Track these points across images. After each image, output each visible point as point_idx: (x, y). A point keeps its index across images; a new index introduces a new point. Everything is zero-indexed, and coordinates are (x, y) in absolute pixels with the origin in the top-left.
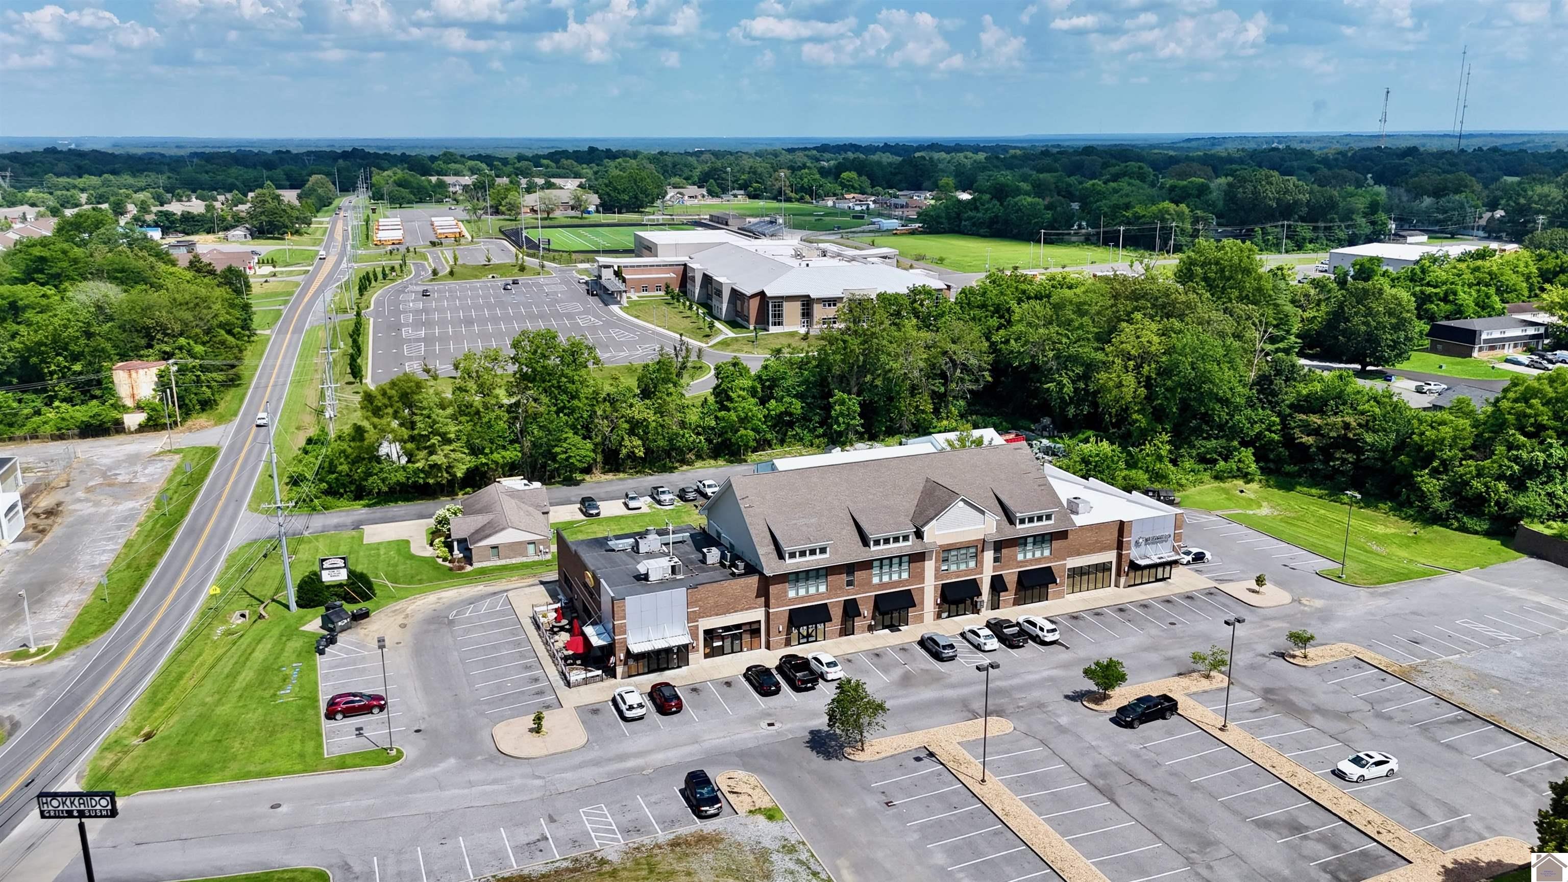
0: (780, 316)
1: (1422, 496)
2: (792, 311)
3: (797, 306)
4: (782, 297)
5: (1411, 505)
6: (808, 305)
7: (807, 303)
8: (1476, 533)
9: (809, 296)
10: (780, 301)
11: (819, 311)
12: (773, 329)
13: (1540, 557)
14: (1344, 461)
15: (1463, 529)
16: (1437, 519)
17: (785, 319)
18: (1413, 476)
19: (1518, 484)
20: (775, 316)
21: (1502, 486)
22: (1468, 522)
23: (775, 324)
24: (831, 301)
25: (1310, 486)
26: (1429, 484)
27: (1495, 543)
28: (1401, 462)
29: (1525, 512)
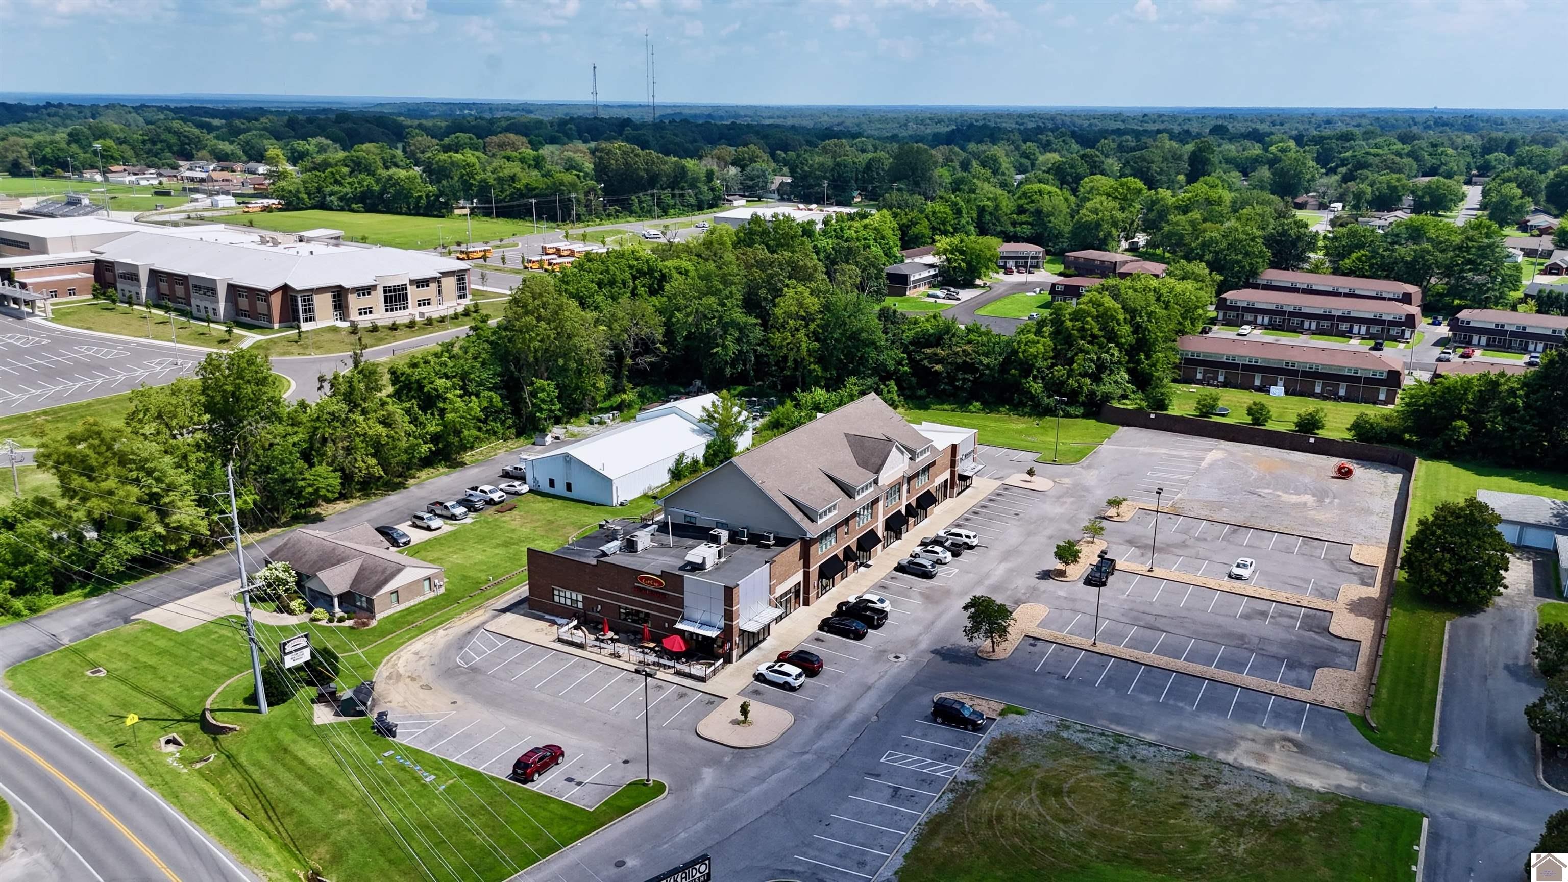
0: (311, 310)
1: (1032, 397)
2: (323, 304)
3: (328, 298)
4: (312, 290)
5: (1025, 405)
6: (339, 296)
7: (339, 295)
8: (1077, 417)
9: (340, 287)
10: (309, 294)
11: (354, 302)
12: (305, 326)
13: (1128, 425)
14: (964, 380)
15: (1067, 415)
16: (1049, 412)
17: (317, 313)
18: (1020, 383)
19: (1096, 378)
20: (305, 311)
21: (1088, 381)
22: (1072, 410)
23: (306, 320)
24: (366, 290)
25: (942, 403)
26: (1036, 387)
27: (1092, 422)
28: (1013, 375)
29: (1107, 397)
